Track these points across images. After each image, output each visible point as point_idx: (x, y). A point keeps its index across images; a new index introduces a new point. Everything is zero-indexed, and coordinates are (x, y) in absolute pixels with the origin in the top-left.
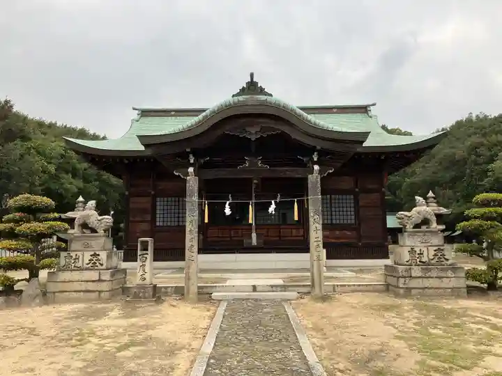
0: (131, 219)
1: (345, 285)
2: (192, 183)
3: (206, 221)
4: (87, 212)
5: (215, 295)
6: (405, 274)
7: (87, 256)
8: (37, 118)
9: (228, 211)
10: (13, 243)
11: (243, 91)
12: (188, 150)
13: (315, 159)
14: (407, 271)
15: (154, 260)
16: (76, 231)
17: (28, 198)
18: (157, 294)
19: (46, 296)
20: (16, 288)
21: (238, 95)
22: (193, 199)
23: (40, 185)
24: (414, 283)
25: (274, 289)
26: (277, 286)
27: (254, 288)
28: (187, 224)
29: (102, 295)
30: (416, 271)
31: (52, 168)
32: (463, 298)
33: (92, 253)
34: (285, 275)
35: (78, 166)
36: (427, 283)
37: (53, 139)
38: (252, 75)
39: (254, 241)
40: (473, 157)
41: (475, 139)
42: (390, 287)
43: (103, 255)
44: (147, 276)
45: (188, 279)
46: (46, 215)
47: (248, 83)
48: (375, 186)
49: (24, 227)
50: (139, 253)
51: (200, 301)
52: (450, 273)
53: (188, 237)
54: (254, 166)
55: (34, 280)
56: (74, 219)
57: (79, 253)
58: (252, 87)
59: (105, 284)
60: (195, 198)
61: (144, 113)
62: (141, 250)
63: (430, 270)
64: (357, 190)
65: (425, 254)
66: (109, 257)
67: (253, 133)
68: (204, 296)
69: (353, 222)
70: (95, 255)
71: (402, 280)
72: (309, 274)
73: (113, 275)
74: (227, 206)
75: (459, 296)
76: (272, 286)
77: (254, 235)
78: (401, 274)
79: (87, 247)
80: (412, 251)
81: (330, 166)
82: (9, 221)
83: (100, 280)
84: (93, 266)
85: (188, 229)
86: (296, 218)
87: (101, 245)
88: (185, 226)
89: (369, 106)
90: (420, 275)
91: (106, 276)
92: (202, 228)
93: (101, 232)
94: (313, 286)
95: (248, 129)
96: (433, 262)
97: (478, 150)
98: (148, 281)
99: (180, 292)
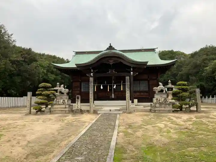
0: (73, 89)
1: (138, 110)
2: (91, 79)
3: (96, 91)
4: (61, 88)
5: (98, 112)
6: (154, 106)
7: (62, 101)
8: (39, 53)
9: (102, 88)
10: (41, 97)
11: (108, 49)
12: (91, 68)
13: (132, 70)
14: (155, 105)
15: (81, 103)
16: (58, 94)
17: (45, 84)
18: (81, 112)
19: (51, 112)
20: (42, 110)
21: (106, 50)
22: (91, 84)
23: (42, 77)
24: (157, 109)
25: (116, 111)
26: (117, 110)
27: (110, 110)
28: (90, 91)
29: (66, 112)
30: (158, 105)
31: (45, 71)
32: (171, 113)
33: (63, 100)
34: (121, 107)
35: (54, 70)
36: (161, 109)
37: (45, 60)
38: (110, 44)
39: (113, 97)
40: (203, 64)
41: (205, 57)
42: (151, 111)
43: (66, 101)
44: (79, 106)
45: (90, 107)
46: (50, 89)
47: (109, 46)
48: (155, 78)
49: (44, 93)
50: (76, 100)
51: (94, 114)
52: (167, 106)
53: (90, 95)
54: (112, 72)
55: (47, 108)
56: (57, 90)
57: (59, 100)
58: (111, 48)
59: (67, 109)
60: (92, 84)
61: (77, 53)
62: (77, 99)
63: (162, 105)
64: (149, 79)
65: (161, 100)
66: (68, 101)
67: (111, 62)
68: (95, 112)
69: (147, 90)
70: (64, 100)
71: (153, 108)
72: (126, 107)
73: (69, 106)
74: (102, 86)
75: (170, 113)
76: (116, 110)
77: (113, 95)
78: (153, 106)
79: (61, 98)
80: (157, 99)
81: (137, 72)
82: (40, 91)
83: (65, 108)
84: (64, 104)
85: (90, 93)
86: (122, 90)
87: (66, 98)
88: (89, 92)
89: (155, 49)
90: (158, 106)
91: (67, 106)
92: (94, 93)
93: (65, 94)
94: (127, 110)
95: (109, 61)
96: (163, 103)
97: (205, 61)
98: (79, 108)
99: (88, 111)
